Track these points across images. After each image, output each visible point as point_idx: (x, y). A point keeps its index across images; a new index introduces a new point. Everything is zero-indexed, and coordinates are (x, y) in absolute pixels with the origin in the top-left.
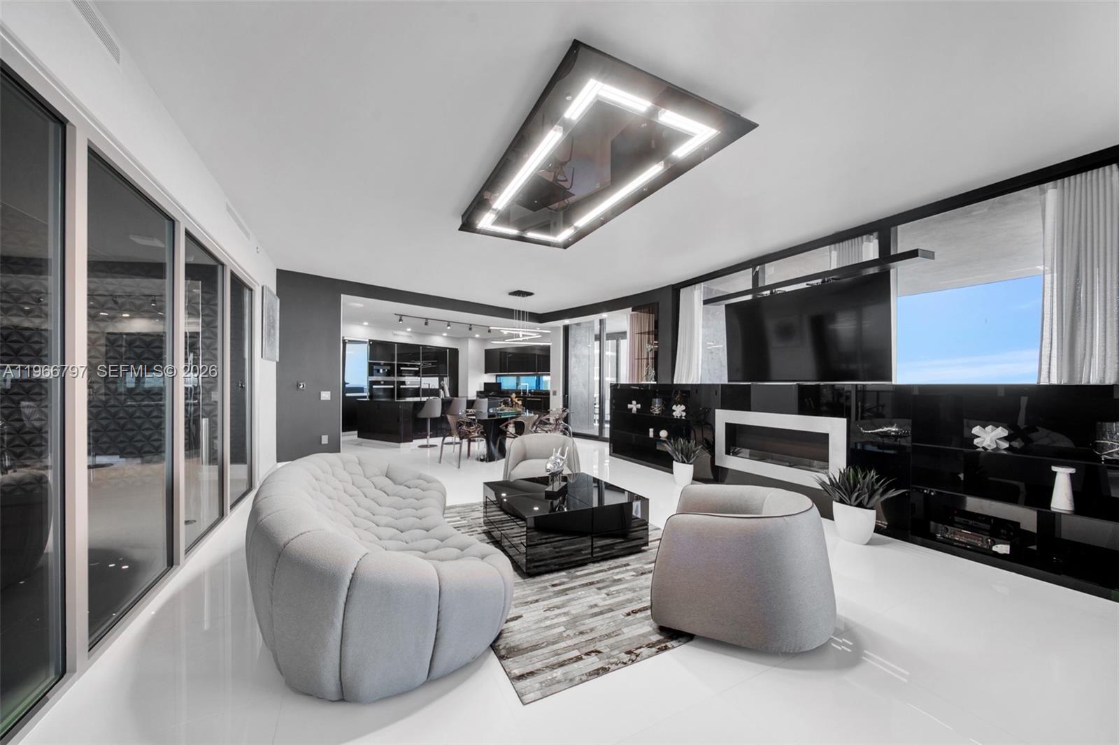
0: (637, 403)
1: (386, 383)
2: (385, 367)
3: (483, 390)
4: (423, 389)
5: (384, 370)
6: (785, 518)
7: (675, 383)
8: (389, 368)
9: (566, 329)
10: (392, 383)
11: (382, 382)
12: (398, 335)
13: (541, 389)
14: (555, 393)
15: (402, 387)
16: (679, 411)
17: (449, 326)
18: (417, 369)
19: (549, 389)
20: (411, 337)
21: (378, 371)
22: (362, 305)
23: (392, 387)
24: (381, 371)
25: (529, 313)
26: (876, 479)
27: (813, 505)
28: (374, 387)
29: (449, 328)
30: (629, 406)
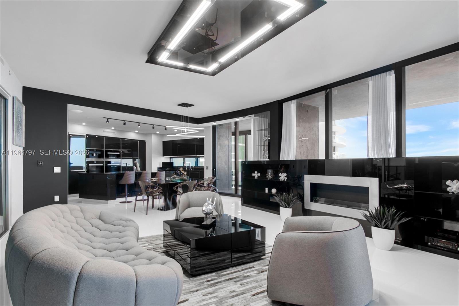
0: (258, 173)
1: (98, 162)
2: (97, 152)
3: (161, 167)
4: (122, 167)
5: (96, 154)
6: (344, 232)
7: (281, 159)
8: (100, 153)
9: (214, 128)
10: (102, 162)
11: (95, 162)
12: (105, 132)
13: (198, 166)
14: (207, 168)
15: (108, 165)
16: (283, 177)
17: (139, 125)
18: (119, 153)
19: (203, 165)
20: (114, 133)
21: (93, 155)
22: (82, 111)
23: (102, 165)
24: (95, 155)
25: (191, 117)
26: (395, 212)
27: (360, 225)
28: (90, 165)
29: (139, 127)
30: (253, 174)
